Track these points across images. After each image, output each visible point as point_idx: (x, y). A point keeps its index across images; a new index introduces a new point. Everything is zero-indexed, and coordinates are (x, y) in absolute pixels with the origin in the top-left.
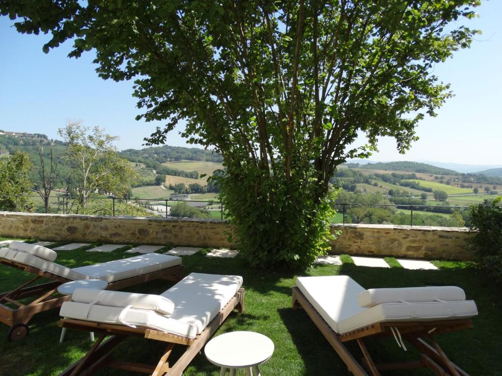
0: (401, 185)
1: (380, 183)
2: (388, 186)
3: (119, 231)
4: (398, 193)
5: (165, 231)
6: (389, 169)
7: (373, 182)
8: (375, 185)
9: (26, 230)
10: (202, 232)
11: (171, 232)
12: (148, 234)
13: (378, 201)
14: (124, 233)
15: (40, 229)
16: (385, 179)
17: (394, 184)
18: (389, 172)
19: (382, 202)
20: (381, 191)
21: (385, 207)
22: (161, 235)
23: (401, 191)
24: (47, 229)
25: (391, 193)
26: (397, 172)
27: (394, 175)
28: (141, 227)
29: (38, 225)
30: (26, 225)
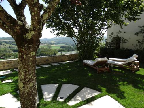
0: (13, 45)
1: (5, 44)
2: (8, 45)
3: (41, 61)
4: (12, 47)
5: (53, 59)
6: (7, 40)
7: (3, 44)
8: (4, 45)
9: (4, 67)
10: (61, 58)
11: (54, 59)
12: (49, 61)
13: (6, 50)
14: (42, 62)
15: (11, 65)
16: (6, 43)
17: (10, 44)
18: (8, 41)
19: (8, 50)
20: (6, 47)
21: (9, 52)
22: (52, 60)
23: (13, 47)
24: (14, 65)
25: (10, 47)
26: (10, 41)
27: (10, 42)
28: (47, 59)
29: (10, 64)
30: (4, 65)
